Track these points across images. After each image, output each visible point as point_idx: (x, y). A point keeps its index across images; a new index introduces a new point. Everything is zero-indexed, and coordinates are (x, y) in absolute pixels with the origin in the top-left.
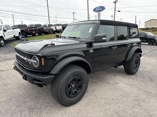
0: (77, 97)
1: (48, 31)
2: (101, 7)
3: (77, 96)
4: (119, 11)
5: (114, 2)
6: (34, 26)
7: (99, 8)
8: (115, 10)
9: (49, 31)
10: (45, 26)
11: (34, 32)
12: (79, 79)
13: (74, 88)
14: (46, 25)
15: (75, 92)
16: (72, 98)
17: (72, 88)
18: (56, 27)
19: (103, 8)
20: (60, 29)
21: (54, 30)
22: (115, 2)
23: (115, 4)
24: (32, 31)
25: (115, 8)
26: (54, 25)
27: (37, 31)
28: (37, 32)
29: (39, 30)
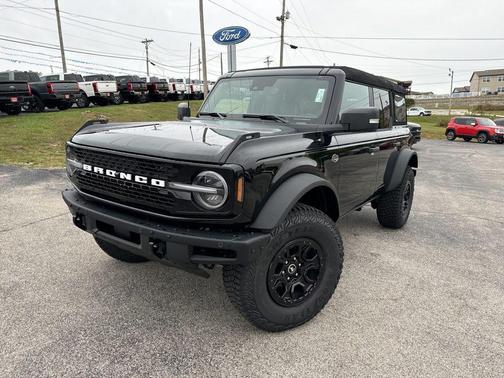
0: (303, 306)
1: (67, 97)
2: (237, 29)
3: (305, 304)
4: (293, 47)
5: (278, 19)
6: (12, 78)
7: (231, 33)
8: (282, 40)
9: (71, 96)
10: (53, 79)
11: (14, 100)
12: (312, 249)
13: (294, 276)
14: (58, 76)
15: (298, 288)
16: (288, 305)
17: (287, 274)
18: (95, 86)
19: (243, 34)
20: (111, 93)
21: (90, 93)
22: (281, 19)
23: (283, 24)
24: (8, 95)
25: (282, 37)
26: (88, 78)
27: (28, 94)
28: (26, 100)
29: (33, 91)
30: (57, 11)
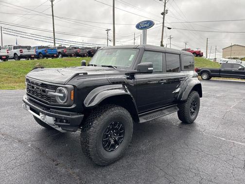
30: (53, 16)
